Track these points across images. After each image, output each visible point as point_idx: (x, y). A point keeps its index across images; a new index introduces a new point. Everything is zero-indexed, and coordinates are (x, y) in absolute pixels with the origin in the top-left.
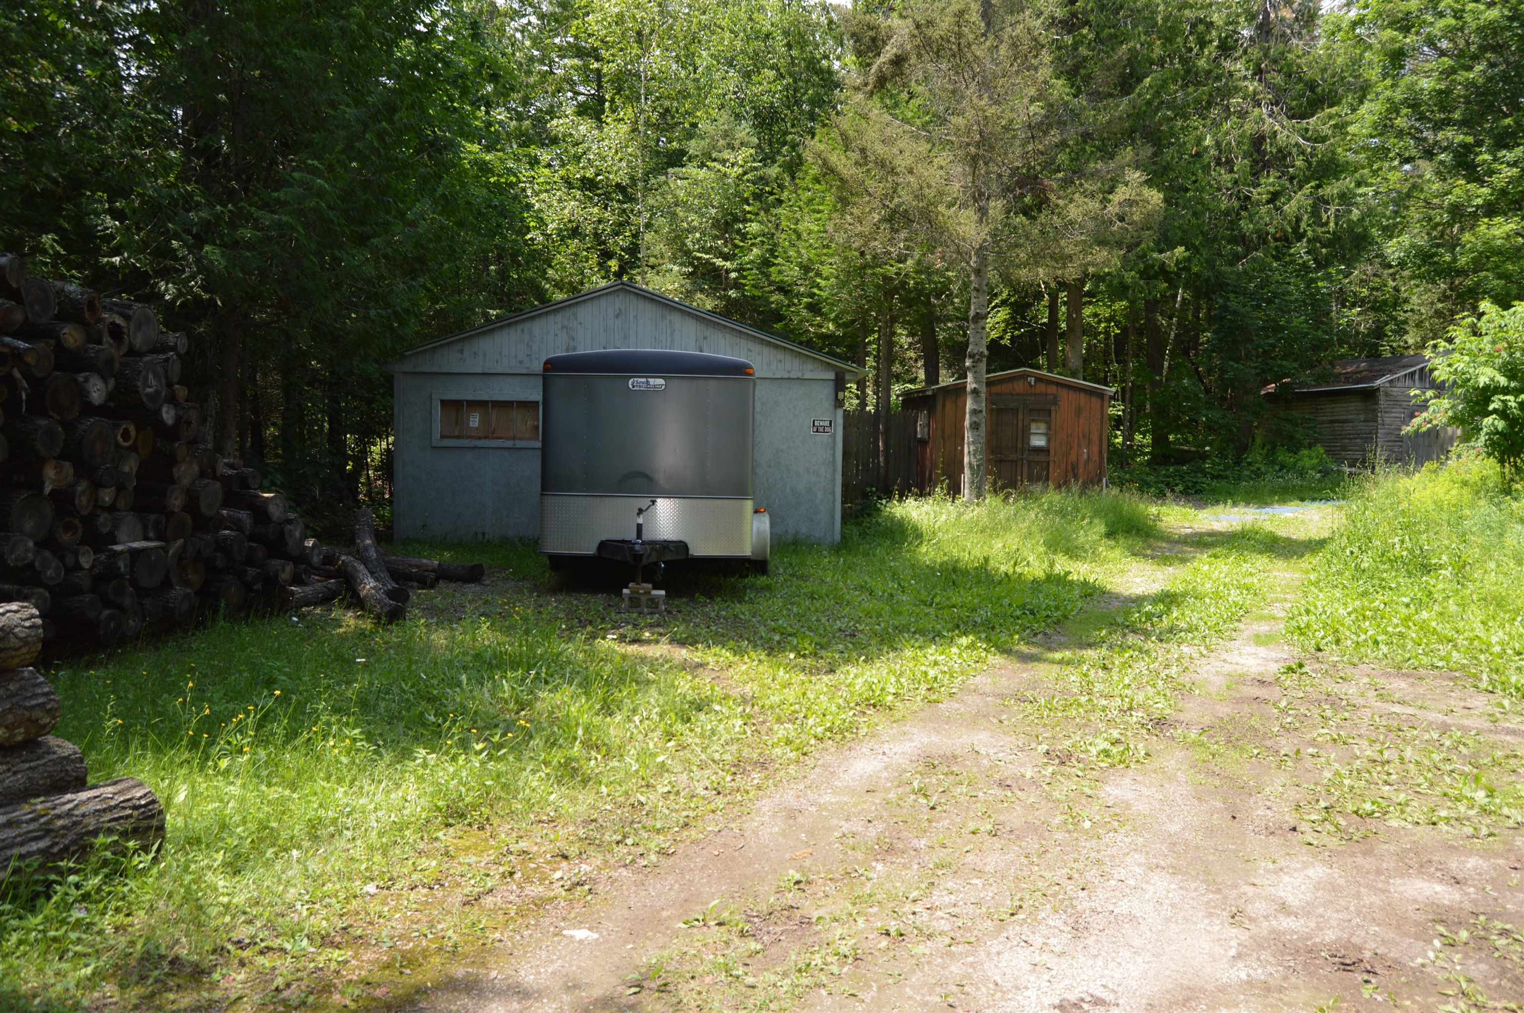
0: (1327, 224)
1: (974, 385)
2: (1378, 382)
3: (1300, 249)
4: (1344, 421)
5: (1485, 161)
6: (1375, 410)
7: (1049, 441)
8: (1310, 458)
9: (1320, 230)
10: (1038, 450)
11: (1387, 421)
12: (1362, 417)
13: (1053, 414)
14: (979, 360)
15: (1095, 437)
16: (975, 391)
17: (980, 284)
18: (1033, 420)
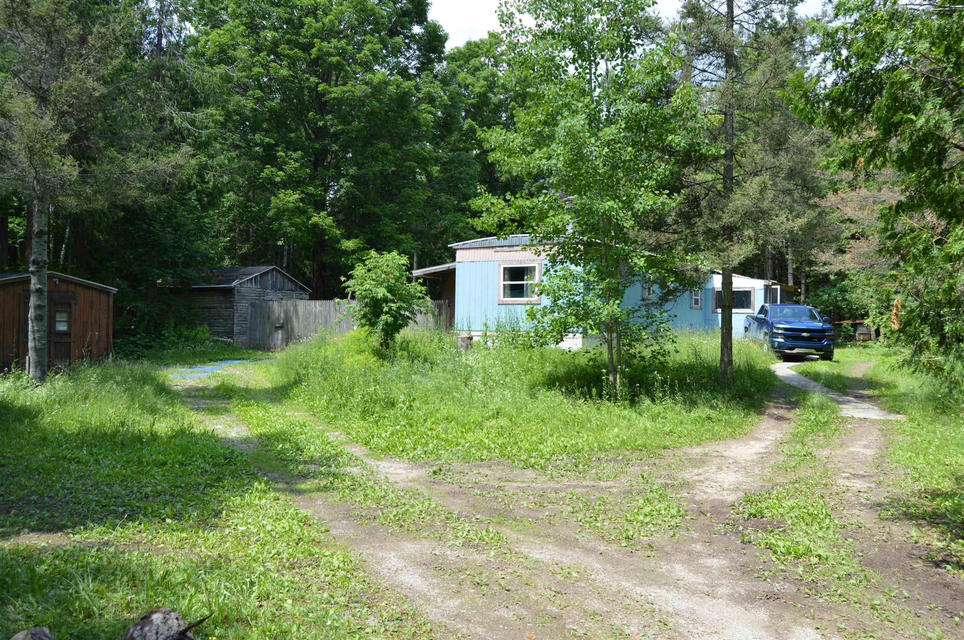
0: (207, 183)
1: (39, 286)
2: (234, 284)
3: (192, 196)
4: (210, 308)
5: (281, 156)
6: (232, 302)
7: (70, 327)
8: (203, 331)
9: (205, 186)
10: (62, 333)
11: (239, 308)
12: (223, 305)
13: (73, 306)
14: (43, 267)
15: (104, 324)
16: (39, 291)
17: (43, 208)
18: (58, 311)
